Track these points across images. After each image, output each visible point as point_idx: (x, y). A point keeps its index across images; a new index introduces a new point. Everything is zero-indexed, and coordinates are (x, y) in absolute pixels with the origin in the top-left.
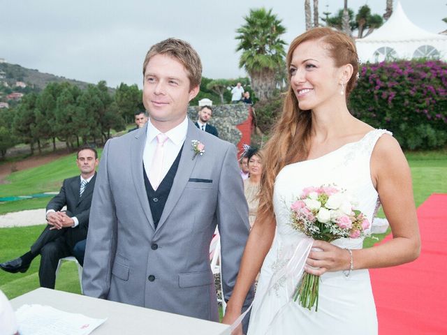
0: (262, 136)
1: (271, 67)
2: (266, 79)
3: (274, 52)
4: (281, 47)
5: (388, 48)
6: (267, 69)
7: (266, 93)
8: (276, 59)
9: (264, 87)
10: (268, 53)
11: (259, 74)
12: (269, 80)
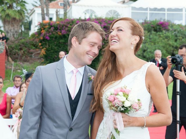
0: (13, 63)
1: (17, 18)
2: (14, 26)
3: (19, 8)
4: (24, 5)
5: (91, 10)
6: (14, 19)
7: (14, 35)
8: (20, 13)
9: (12, 30)
10: (15, 9)
11: (9, 22)
12: (16, 26)
